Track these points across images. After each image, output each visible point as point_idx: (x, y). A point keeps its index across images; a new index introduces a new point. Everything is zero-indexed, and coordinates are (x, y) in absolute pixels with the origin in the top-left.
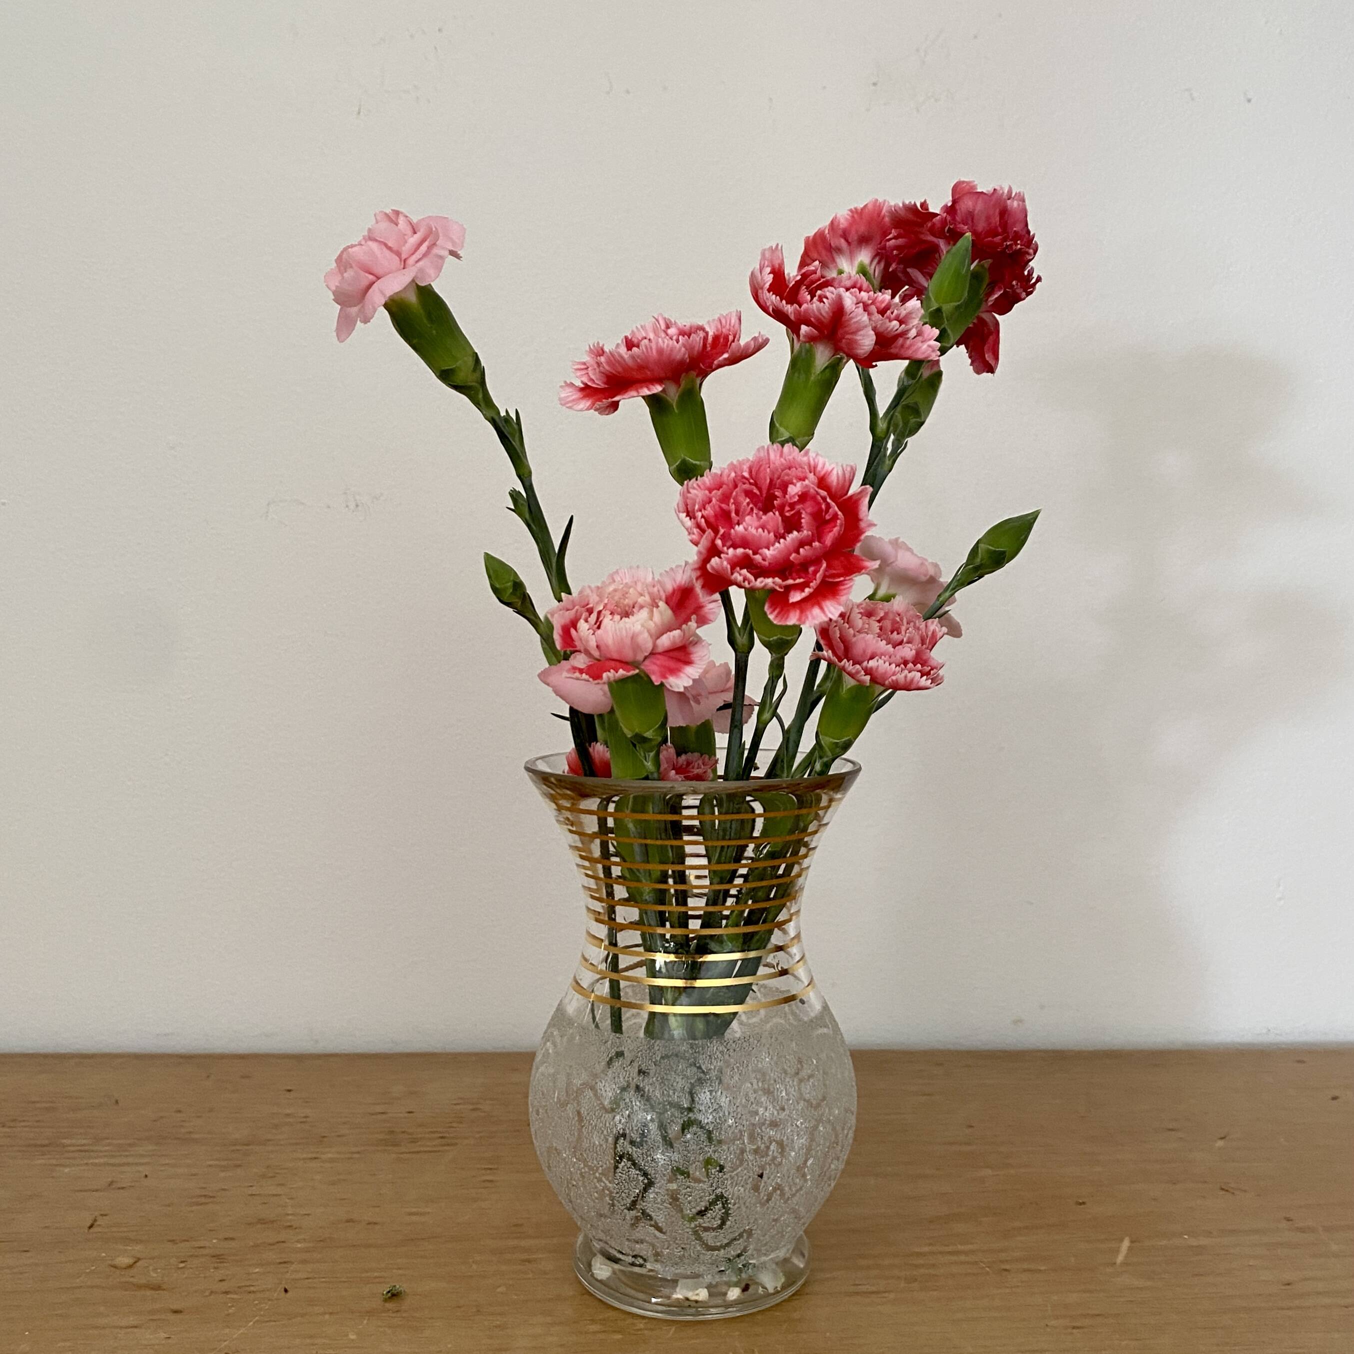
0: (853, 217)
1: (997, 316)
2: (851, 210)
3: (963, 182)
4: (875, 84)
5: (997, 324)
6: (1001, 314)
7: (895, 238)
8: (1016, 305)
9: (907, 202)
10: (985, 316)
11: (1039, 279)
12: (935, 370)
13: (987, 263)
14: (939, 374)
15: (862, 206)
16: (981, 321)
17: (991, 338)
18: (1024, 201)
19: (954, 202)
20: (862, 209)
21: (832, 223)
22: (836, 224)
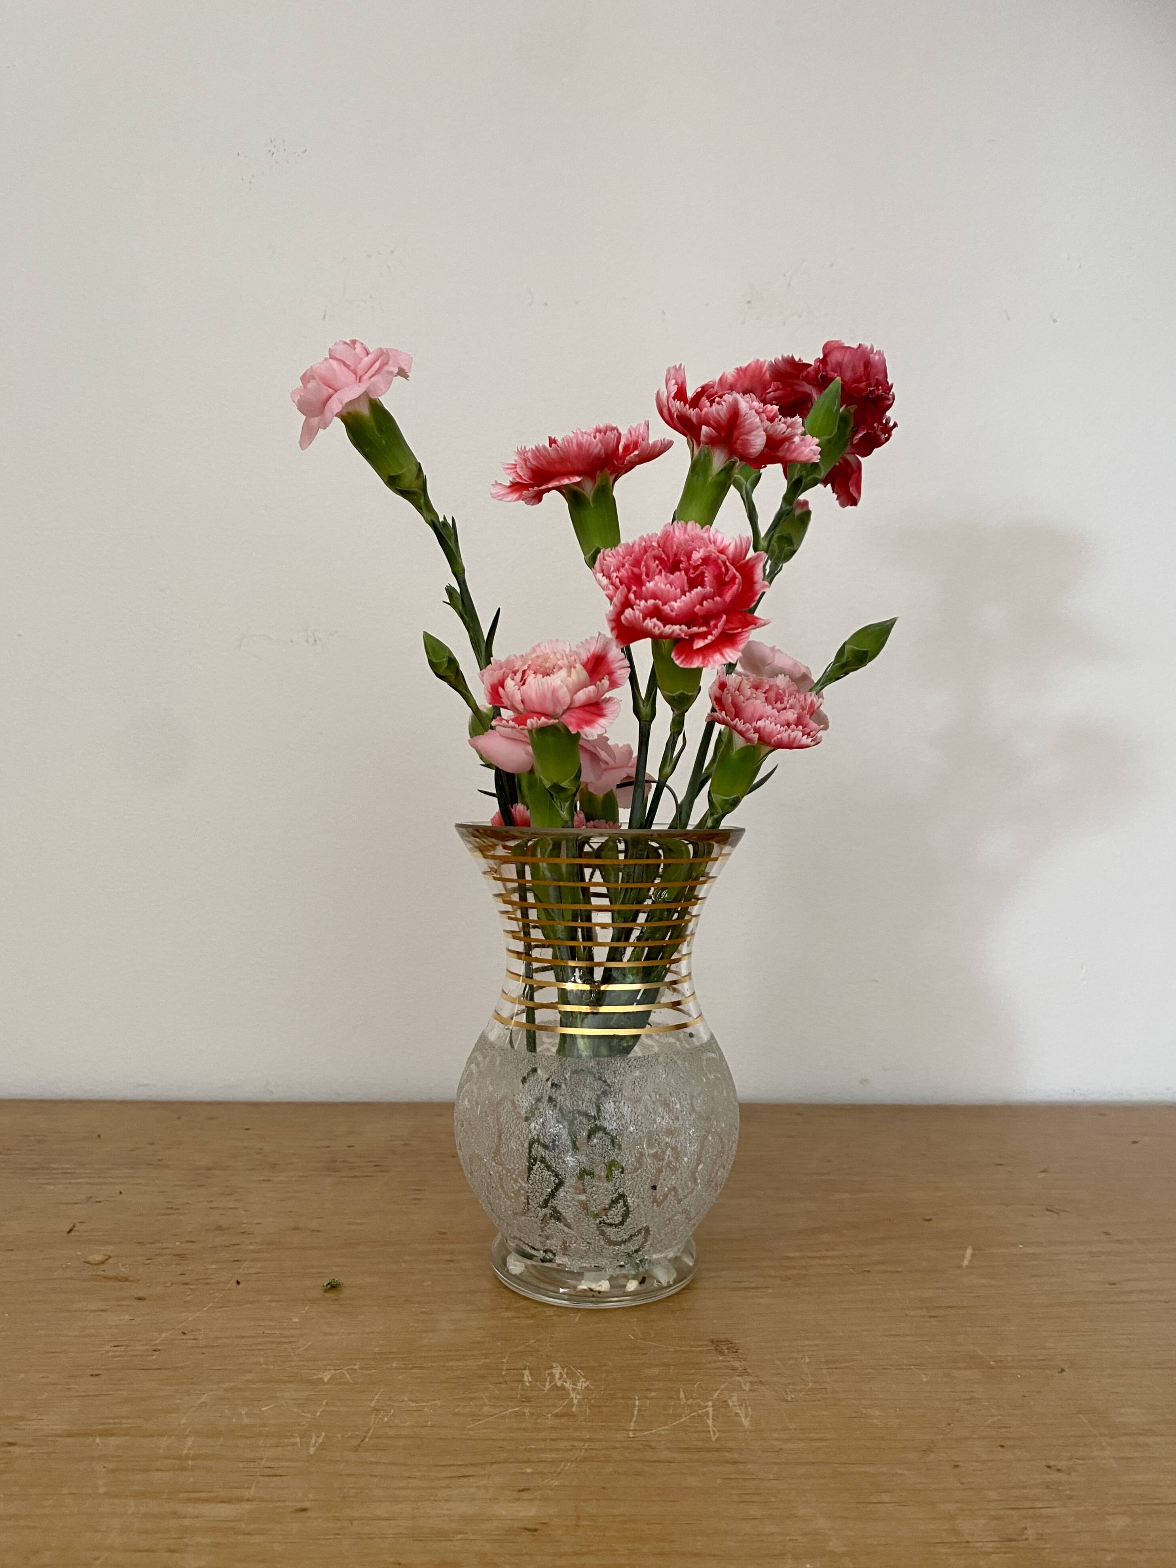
0: (738, 373)
1: (859, 458)
2: (737, 369)
3: (833, 341)
4: (749, 302)
5: (859, 463)
6: (863, 456)
7: (775, 391)
8: (875, 450)
9: (786, 356)
10: (850, 458)
11: (895, 425)
12: (804, 510)
13: (853, 408)
14: (809, 513)
15: (746, 365)
16: (846, 461)
17: (855, 476)
18: (883, 355)
19: (825, 356)
20: (746, 368)
21: (721, 379)
22: (724, 380)
